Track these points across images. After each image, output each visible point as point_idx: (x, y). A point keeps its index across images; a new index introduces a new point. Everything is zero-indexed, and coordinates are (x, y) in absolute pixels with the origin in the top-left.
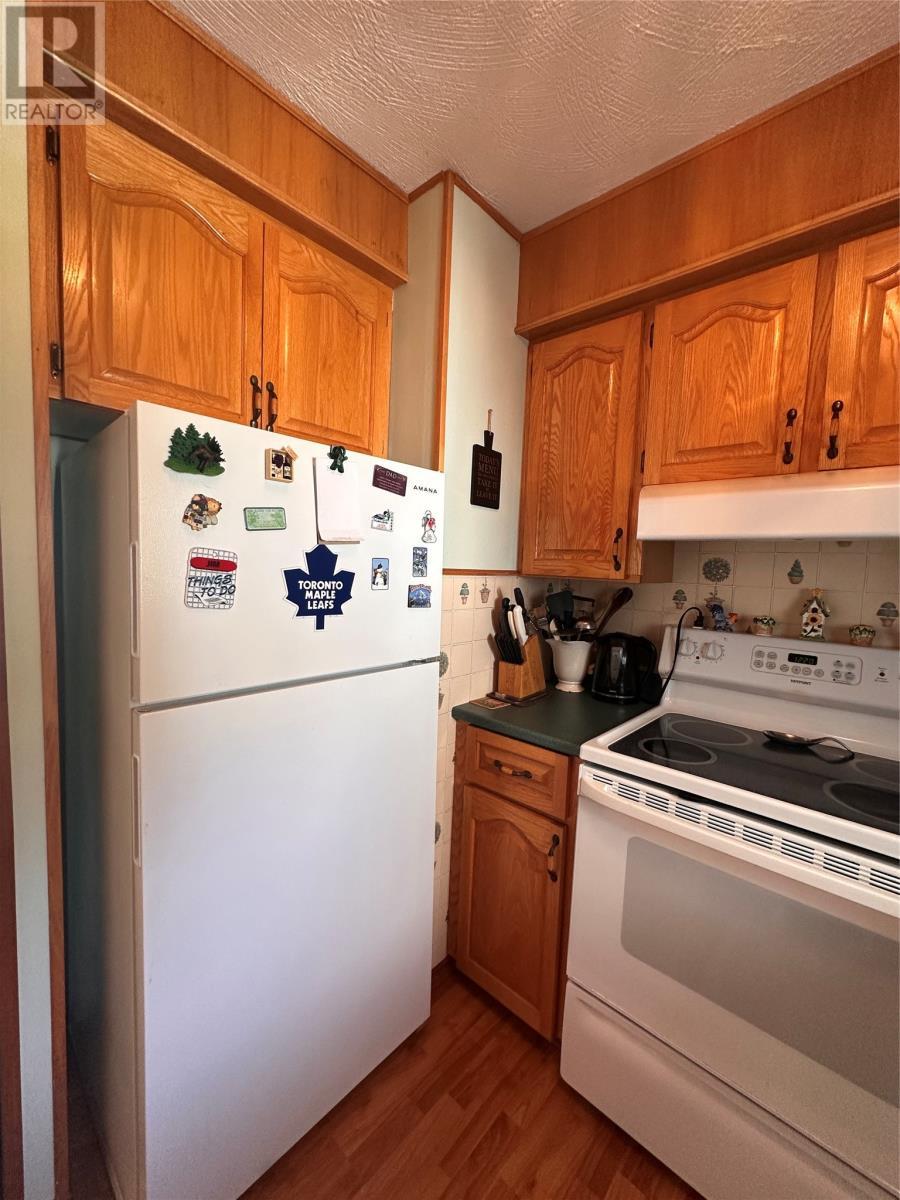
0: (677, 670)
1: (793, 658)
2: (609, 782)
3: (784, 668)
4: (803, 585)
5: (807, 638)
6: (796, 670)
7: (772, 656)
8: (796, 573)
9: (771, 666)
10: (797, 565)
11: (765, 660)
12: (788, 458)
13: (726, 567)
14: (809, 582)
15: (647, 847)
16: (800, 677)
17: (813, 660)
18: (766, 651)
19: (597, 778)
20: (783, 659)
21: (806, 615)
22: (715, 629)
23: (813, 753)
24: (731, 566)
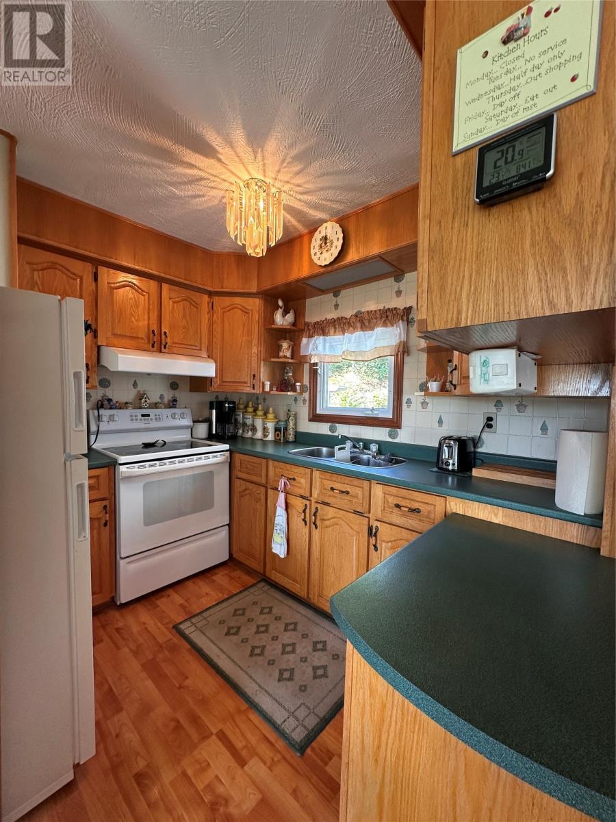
0: (100, 429)
1: (143, 415)
2: (134, 467)
3: (141, 420)
4: (138, 389)
5: (144, 408)
6: (145, 420)
7: (136, 416)
8: (135, 385)
9: (137, 420)
10: (135, 381)
11: (134, 418)
12: (153, 346)
13: (109, 382)
14: (141, 388)
15: (149, 483)
16: (146, 422)
17: (148, 415)
18: (134, 414)
19: (128, 468)
20: (140, 417)
21: (143, 400)
22: (111, 408)
23: (156, 446)
24: (111, 382)
